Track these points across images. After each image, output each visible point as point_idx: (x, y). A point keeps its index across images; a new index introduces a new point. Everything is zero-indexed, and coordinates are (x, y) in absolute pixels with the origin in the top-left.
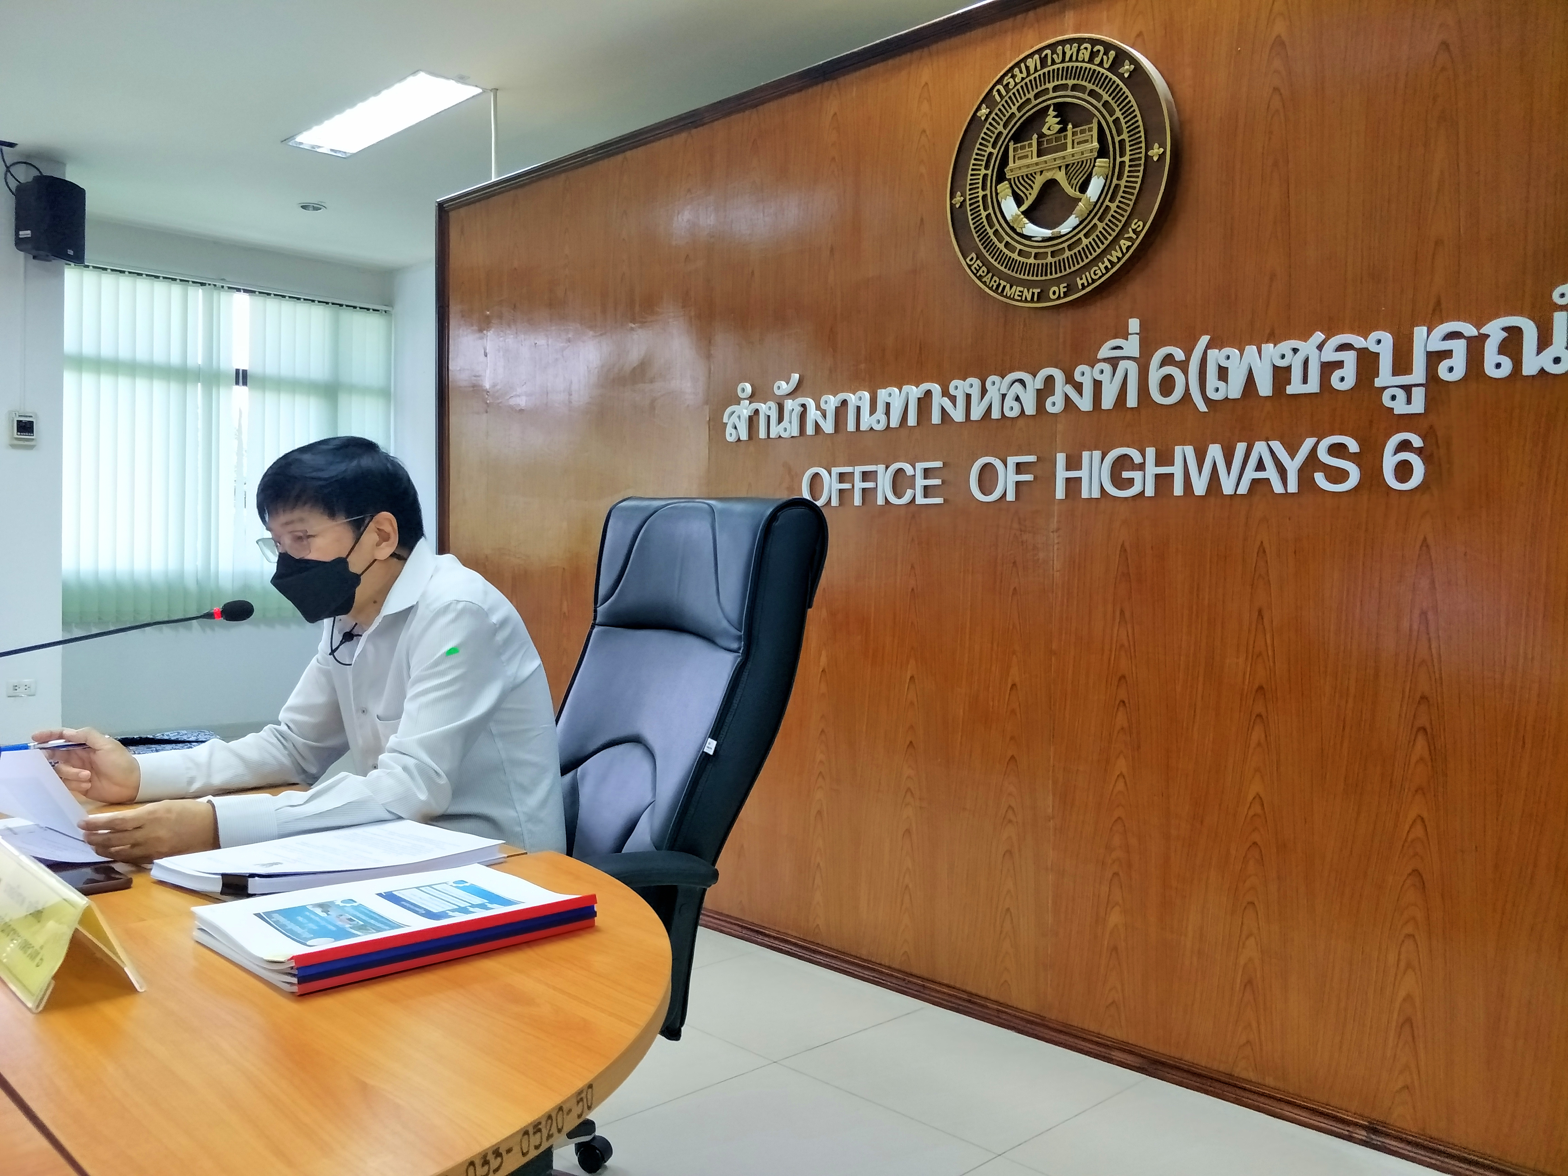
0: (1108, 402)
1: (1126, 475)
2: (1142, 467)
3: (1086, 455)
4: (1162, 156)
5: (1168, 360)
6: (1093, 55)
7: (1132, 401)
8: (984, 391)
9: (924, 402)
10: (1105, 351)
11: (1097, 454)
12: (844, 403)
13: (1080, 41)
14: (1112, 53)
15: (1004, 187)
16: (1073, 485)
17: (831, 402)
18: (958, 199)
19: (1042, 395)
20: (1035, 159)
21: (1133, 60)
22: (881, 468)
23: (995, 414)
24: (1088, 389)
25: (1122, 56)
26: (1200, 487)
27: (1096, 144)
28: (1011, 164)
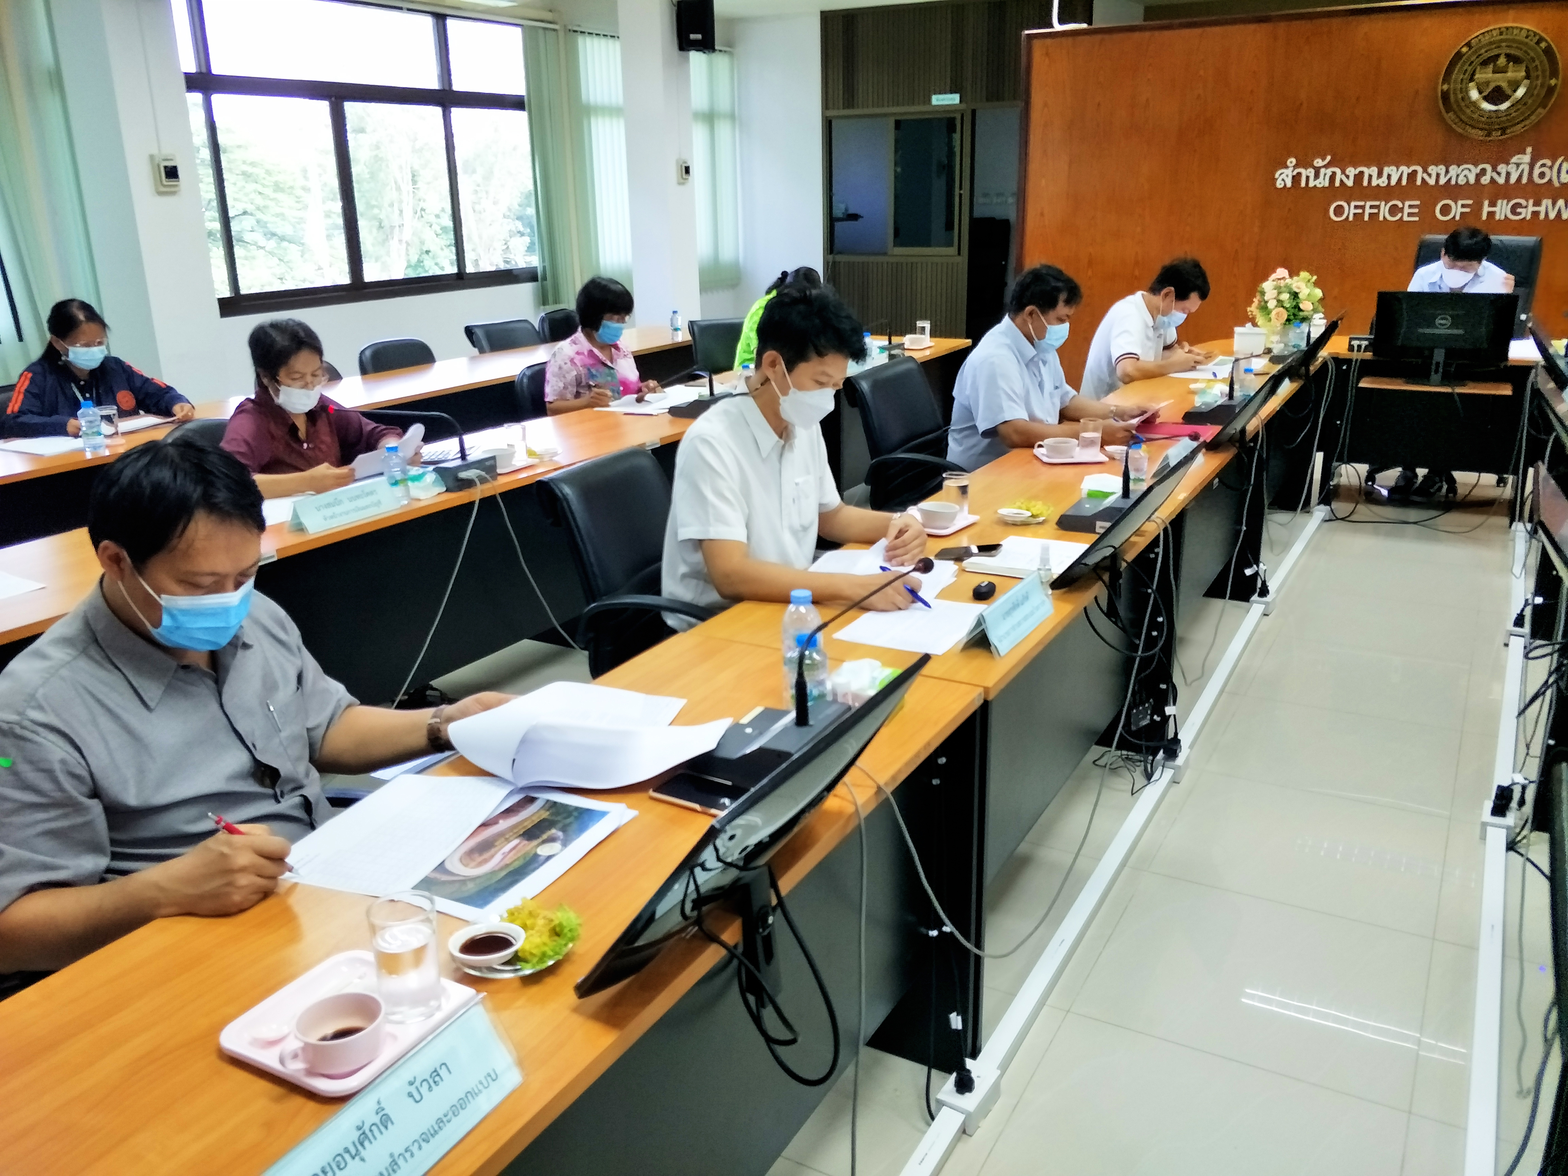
0: (1513, 180)
1: (1519, 210)
2: (1526, 207)
3: (1499, 202)
4: (1556, 85)
5: (1543, 165)
6: (1527, 37)
7: (1524, 180)
8: (1447, 172)
9: (1412, 176)
10: (1514, 159)
11: (1505, 202)
12: (1362, 173)
13: (1521, 29)
14: (1537, 37)
15: (1471, 84)
16: (1491, 214)
17: (1352, 172)
18: (1445, 87)
19: (1478, 177)
20: (1490, 75)
21: (1546, 41)
22: (1383, 203)
23: (1453, 182)
24: (1504, 175)
25: (1541, 40)
26: (1552, 215)
27: (1523, 74)
28: (1477, 76)
